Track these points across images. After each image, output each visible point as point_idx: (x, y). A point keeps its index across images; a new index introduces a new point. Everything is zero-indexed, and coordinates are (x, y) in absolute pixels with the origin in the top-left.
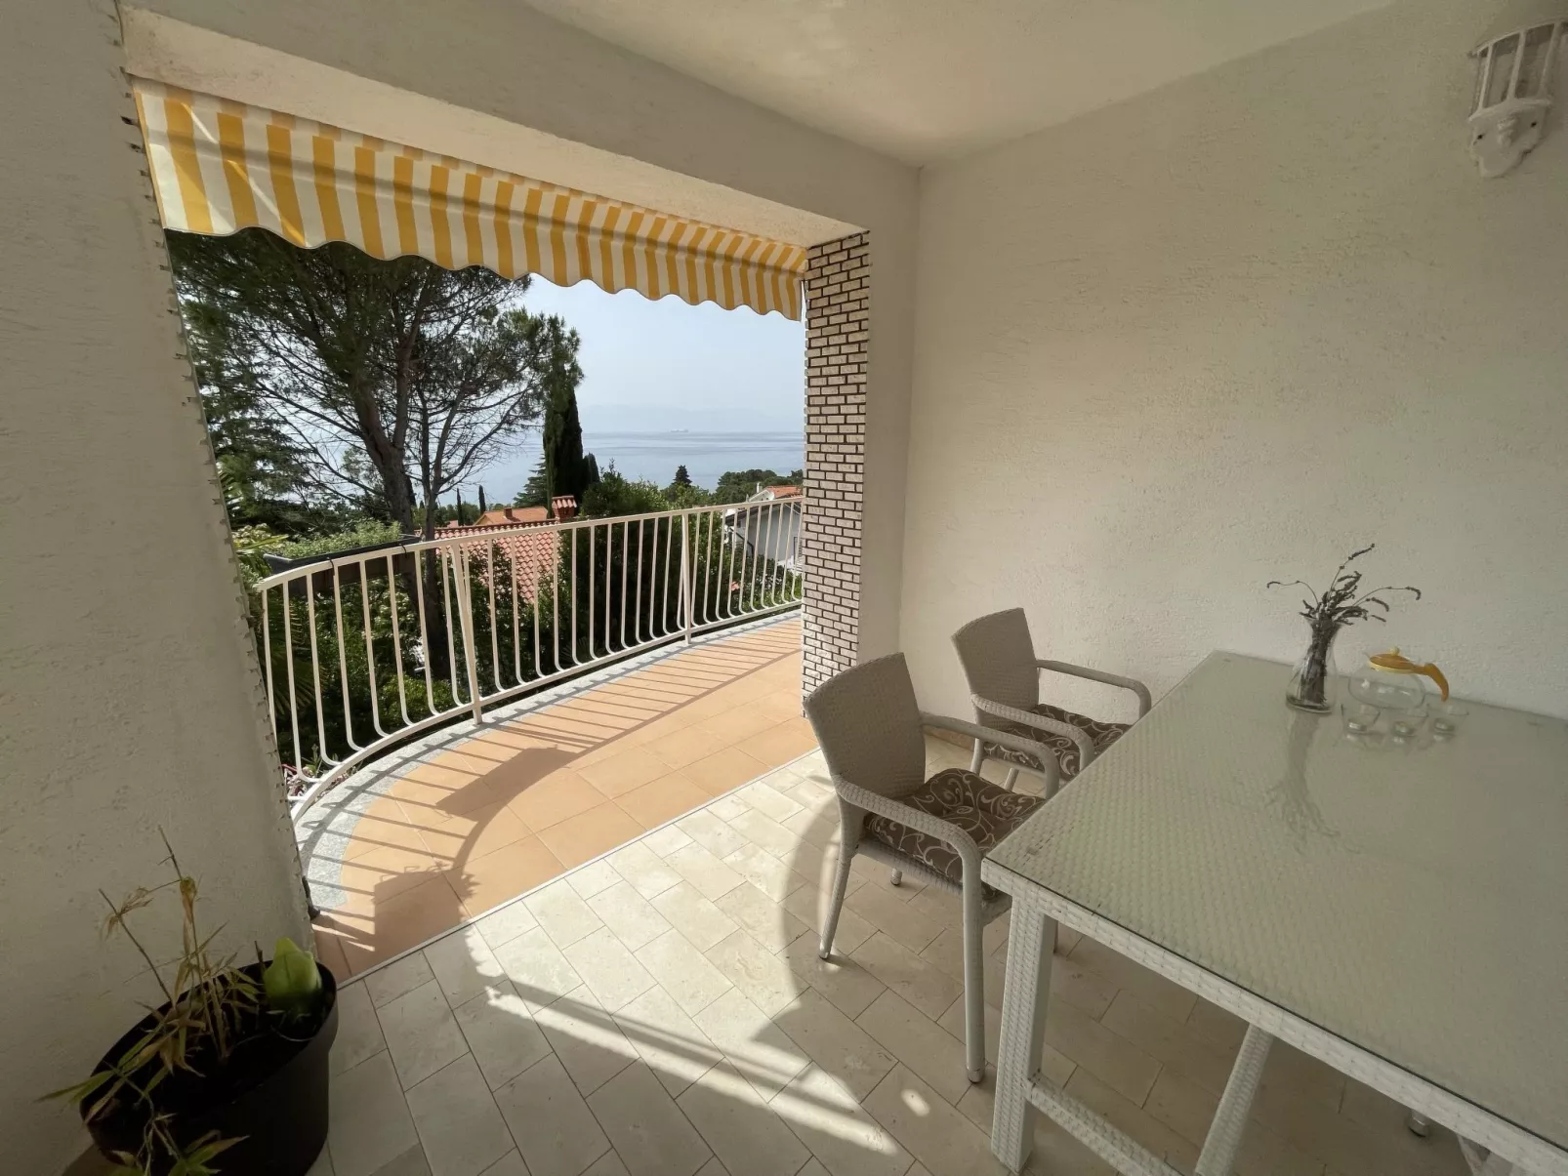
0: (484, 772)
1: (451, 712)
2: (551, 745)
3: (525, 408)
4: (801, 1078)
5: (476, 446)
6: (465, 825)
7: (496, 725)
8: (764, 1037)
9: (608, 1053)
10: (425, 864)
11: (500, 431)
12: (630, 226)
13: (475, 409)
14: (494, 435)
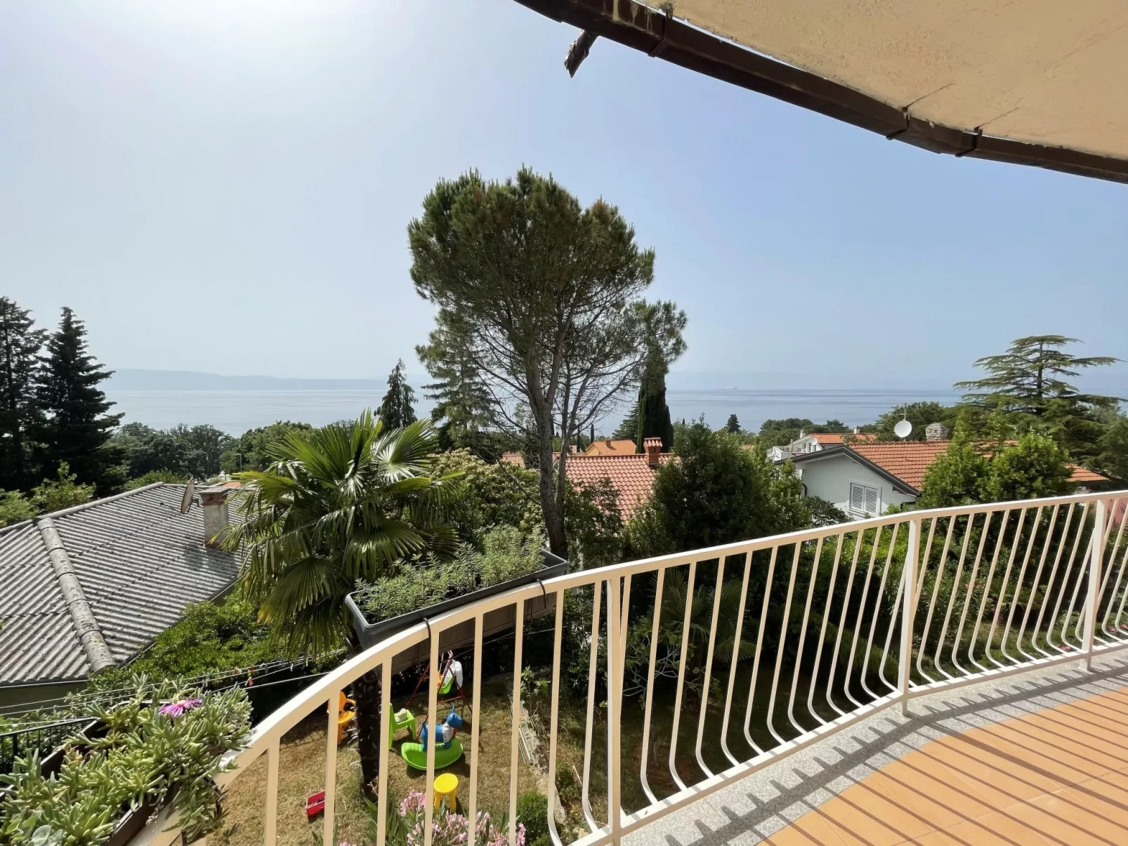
3: (637, 373)
5: (600, 402)
13: (602, 375)
14: (614, 394)
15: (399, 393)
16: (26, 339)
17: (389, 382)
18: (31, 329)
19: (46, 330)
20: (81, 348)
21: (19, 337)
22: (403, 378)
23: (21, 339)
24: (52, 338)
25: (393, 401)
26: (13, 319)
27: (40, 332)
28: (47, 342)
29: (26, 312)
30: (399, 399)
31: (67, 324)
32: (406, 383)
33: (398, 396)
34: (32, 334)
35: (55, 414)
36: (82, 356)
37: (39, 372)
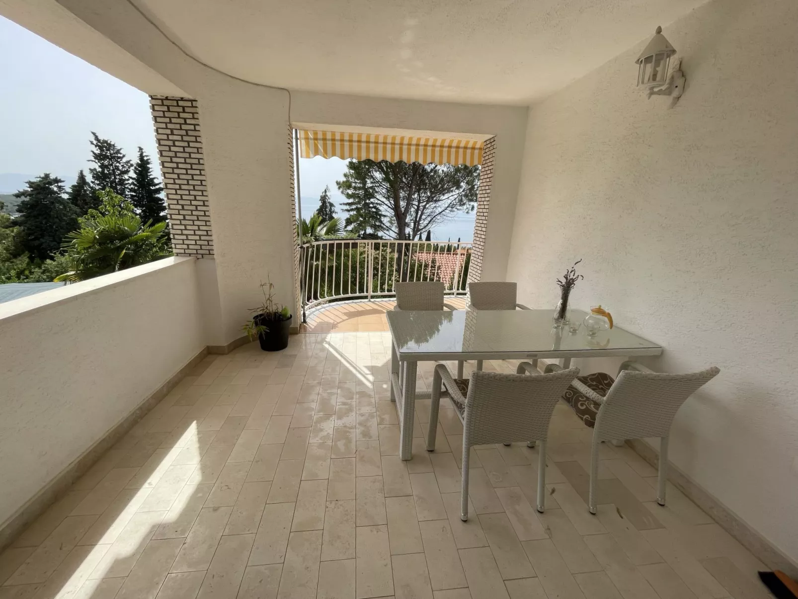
0: (360, 310)
1: (362, 294)
2: (382, 309)
3: (461, 201)
4: (367, 374)
5: (435, 217)
6: (345, 317)
7: (373, 302)
8: (367, 367)
9: (336, 358)
10: (332, 321)
11: (447, 211)
12: (417, 142)
13: (439, 200)
14: (443, 213)
15: (326, 207)
16: (122, 166)
17: (320, 200)
18: (124, 160)
19: (131, 160)
20: (150, 172)
21: (118, 164)
22: (329, 198)
23: (120, 165)
24: (135, 166)
25: (323, 212)
26: (114, 153)
27: (128, 162)
28: (133, 168)
29: (121, 149)
30: (326, 211)
31: (141, 157)
32: (331, 201)
33: (325, 209)
34: (125, 163)
35: (141, 211)
36: (151, 177)
37: (130, 185)
